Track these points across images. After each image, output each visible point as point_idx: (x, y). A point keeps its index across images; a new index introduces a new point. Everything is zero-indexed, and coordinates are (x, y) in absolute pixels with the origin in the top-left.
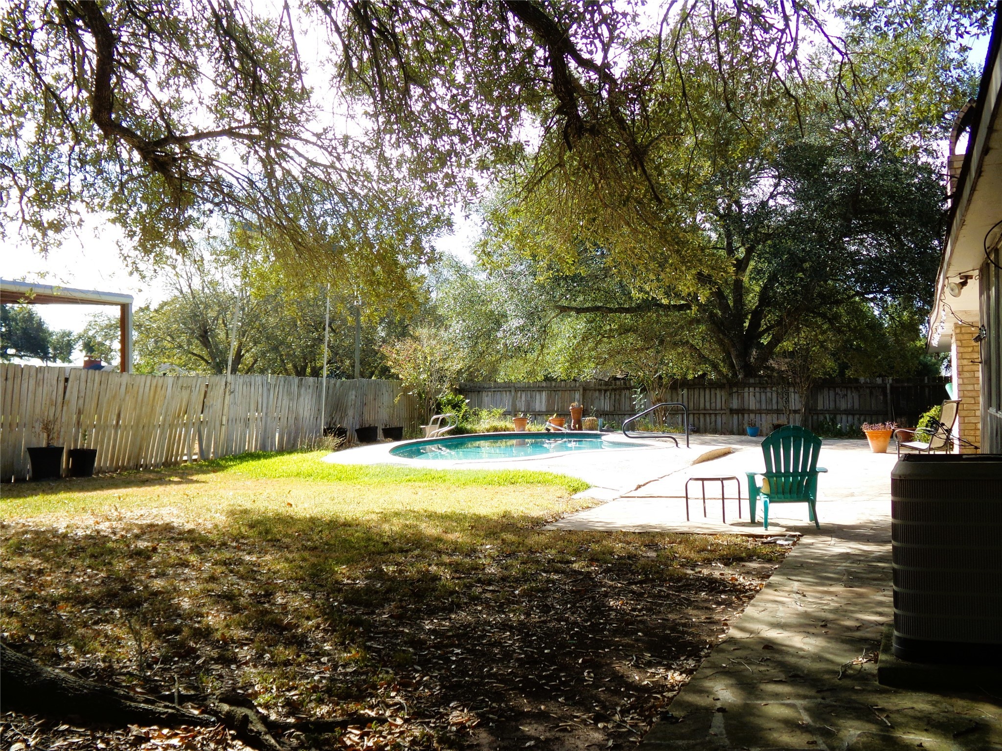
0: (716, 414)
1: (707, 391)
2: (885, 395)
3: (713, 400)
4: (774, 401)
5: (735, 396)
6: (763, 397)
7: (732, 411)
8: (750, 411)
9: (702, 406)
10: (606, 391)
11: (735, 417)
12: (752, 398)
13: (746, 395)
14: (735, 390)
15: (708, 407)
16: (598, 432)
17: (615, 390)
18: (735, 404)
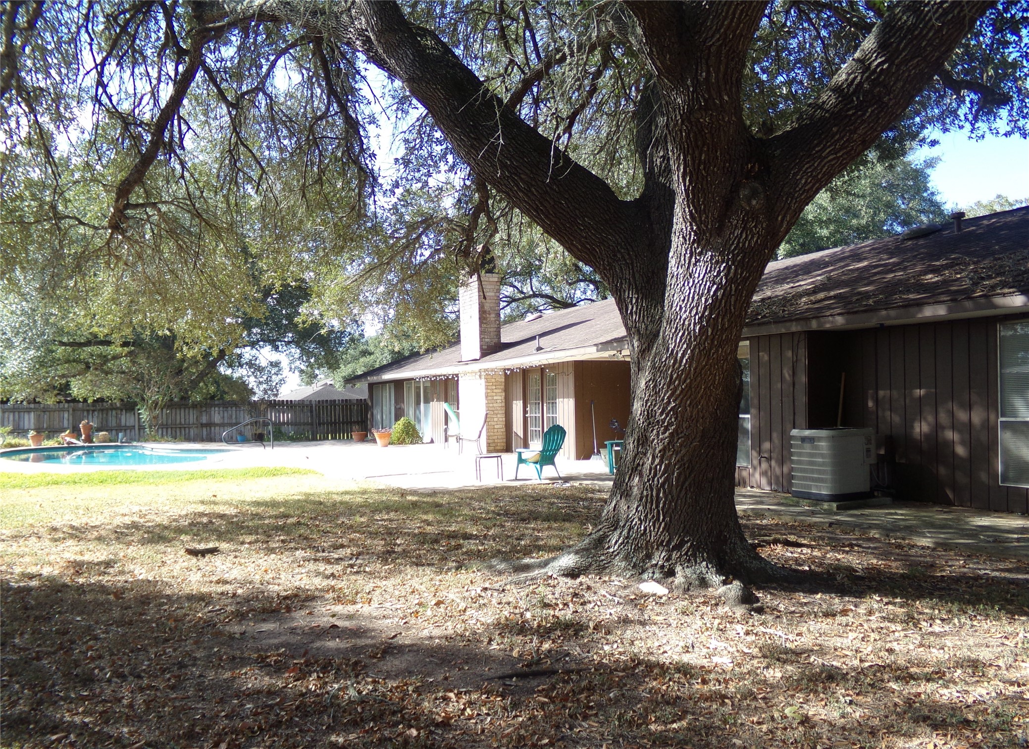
0: (189, 428)
1: (182, 411)
2: (311, 412)
3: (187, 417)
4: (234, 417)
5: (204, 414)
6: (226, 415)
7: (202, 425)
8: (215, 425)
9: (178, 421)
10: (93, 411)
11: (204, 429)
12: (217, 415)
13: (213, 412)
14: (204, 409)
15: (183, 422)
16: (119, 444)
17: (102, 410)
18: (204, 420)
